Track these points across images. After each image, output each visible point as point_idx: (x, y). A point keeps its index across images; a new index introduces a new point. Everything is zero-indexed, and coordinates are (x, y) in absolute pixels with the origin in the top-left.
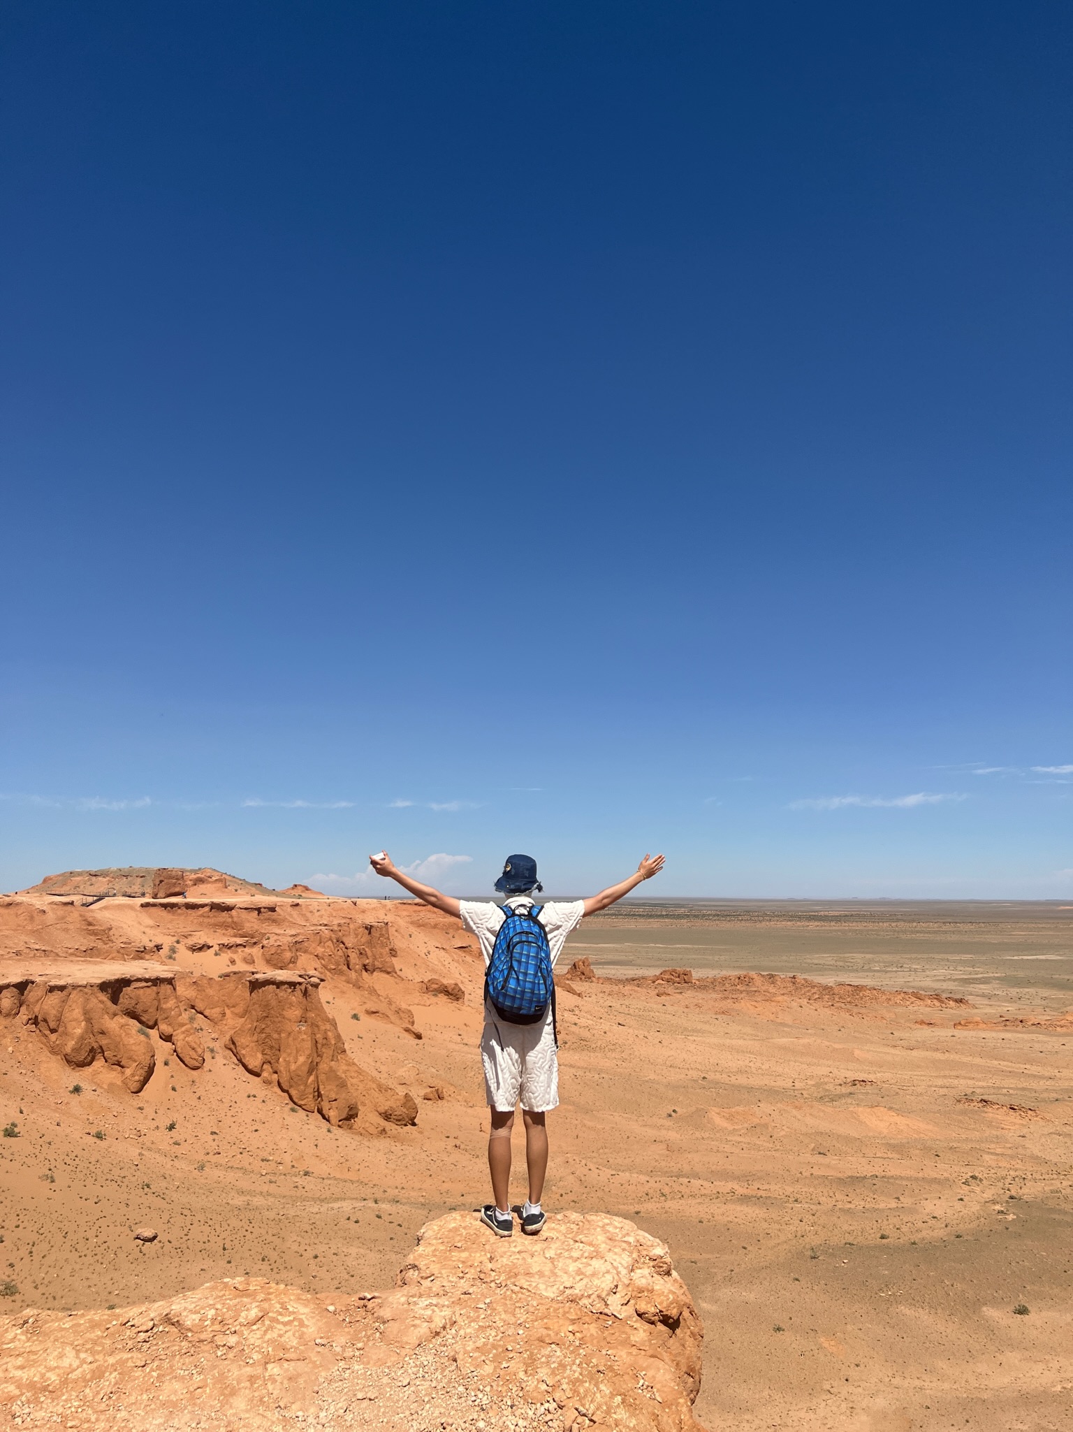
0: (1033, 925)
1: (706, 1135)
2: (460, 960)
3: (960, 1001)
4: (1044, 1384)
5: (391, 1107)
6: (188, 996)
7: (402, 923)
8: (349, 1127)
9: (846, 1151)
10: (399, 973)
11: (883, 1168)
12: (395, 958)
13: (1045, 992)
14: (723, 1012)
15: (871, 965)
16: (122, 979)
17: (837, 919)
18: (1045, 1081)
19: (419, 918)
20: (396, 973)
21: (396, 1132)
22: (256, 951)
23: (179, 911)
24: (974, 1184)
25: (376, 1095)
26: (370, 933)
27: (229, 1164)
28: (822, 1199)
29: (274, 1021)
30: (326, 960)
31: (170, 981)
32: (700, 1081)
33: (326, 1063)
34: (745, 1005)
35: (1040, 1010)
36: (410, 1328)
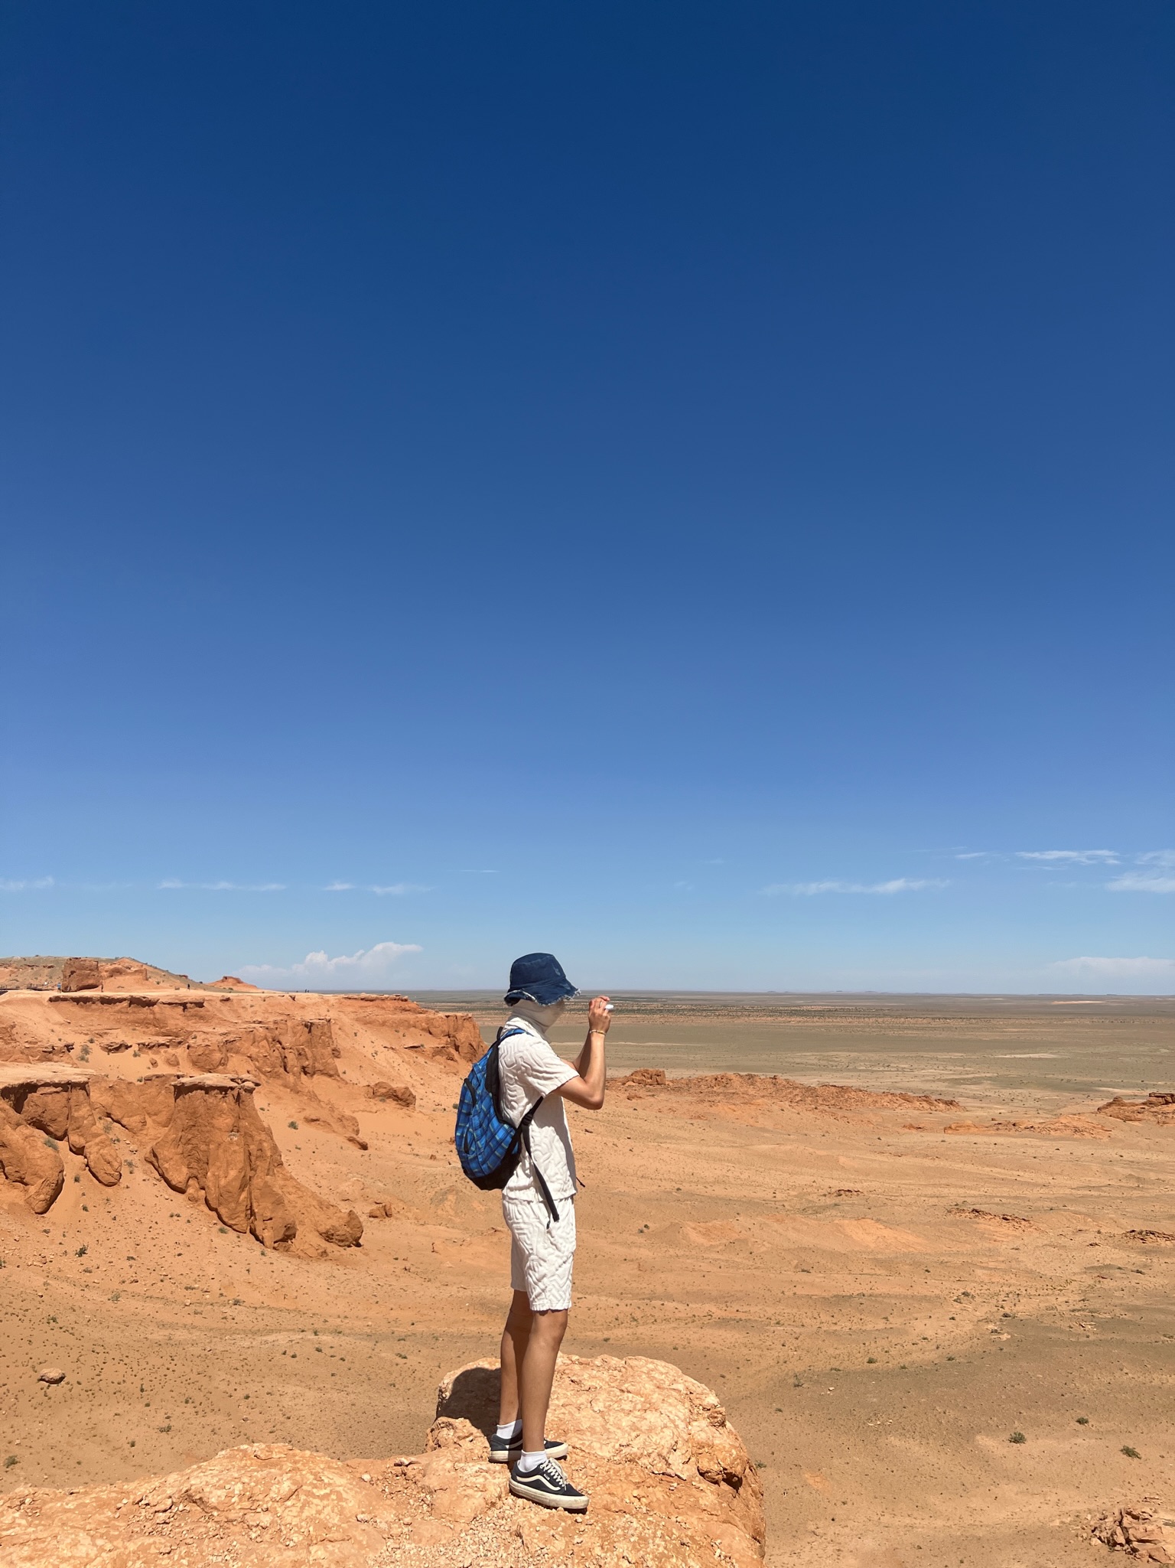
0: (1026, 1021)
1: (680, 1253)
2: (411, 1061)
3: (951, 1103)
4: (1041, 1519)
5: (333, 1226)
6: (104, 1103)
7: (346, 1020)
8: (286, 1249)
9: (831, 1268)
10: (342, 1076)
11: (870, 1286)
12: (338, 1059)
13: (1038, 1093)
14: (699, 1117)
15: (856, 1065)
16: (28, 1084)
17: (821, 1014)
18: (1038, 1189)
19: (365, 1014)
20: (339, 1076)
21: (339, 1254)
22: (181, 1052)
23: (94, 1006)
24: (966, 1302)
25: (317, 1213)
26: (310, 1032)
27: (148, 1294)
28: (807, 1321)
29: (202, 1131)
30: (261, 1062)
31: (83, 1086)
32: (674, 1193)
33: (261, 1178)
34: (722, 1108)
35: (1033, 1112)
36: (462, 1499)
